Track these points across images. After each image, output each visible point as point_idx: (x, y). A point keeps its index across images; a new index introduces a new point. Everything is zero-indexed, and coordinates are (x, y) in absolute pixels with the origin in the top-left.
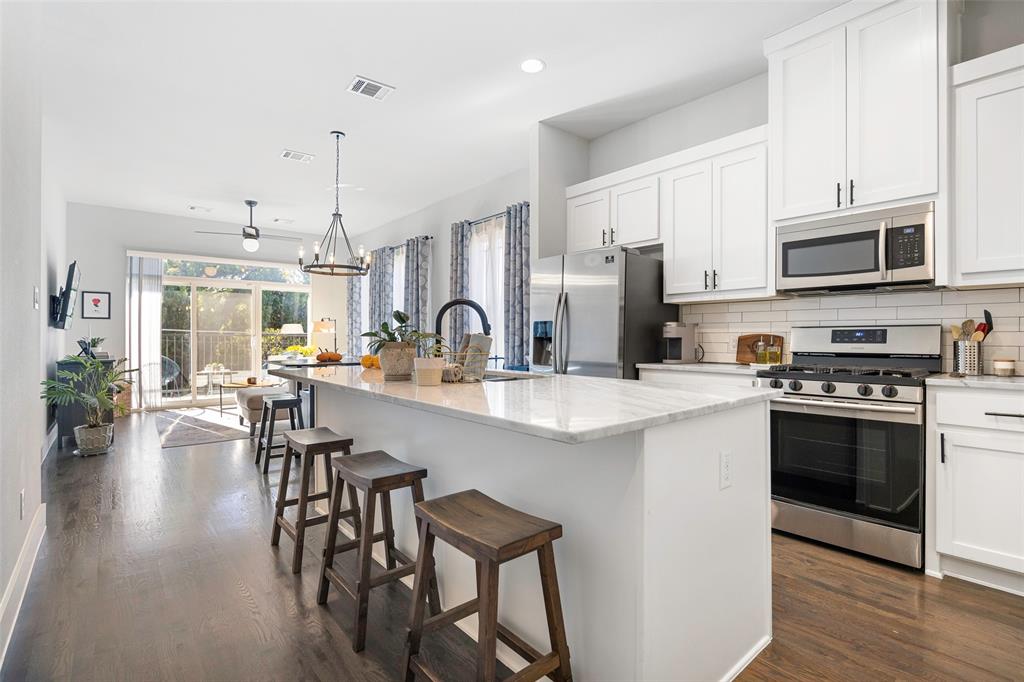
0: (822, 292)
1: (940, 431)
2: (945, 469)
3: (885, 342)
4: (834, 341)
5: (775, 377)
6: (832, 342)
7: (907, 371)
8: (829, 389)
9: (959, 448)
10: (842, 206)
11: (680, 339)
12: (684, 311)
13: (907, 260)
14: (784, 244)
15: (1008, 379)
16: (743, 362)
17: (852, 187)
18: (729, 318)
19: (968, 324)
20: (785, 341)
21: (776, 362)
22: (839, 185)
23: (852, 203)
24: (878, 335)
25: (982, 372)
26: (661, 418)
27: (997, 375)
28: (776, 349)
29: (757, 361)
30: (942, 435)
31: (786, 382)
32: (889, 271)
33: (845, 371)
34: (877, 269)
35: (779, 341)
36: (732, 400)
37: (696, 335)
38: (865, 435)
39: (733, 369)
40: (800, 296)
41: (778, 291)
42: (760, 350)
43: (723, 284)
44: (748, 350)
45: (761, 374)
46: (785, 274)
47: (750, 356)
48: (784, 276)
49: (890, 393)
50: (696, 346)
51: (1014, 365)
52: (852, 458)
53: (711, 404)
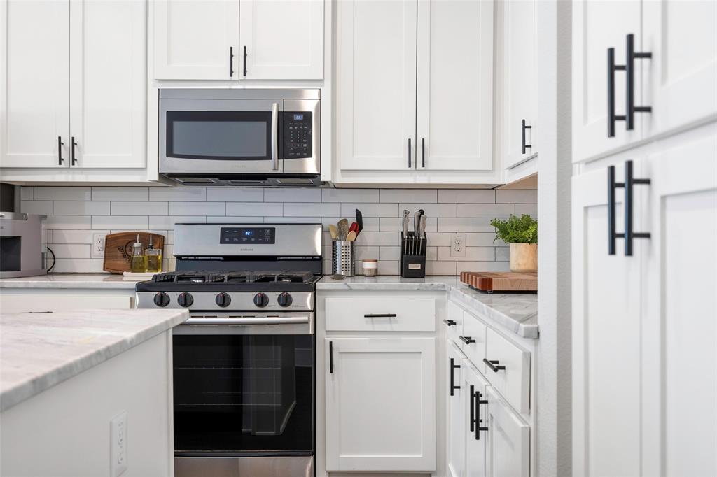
0: (211, 180)
1: (328, 339)
2: (333, 380)
3: (274, 243)
4: (223, 241)
5: (159, 291)
6: (221, 243)
7: (298, 275)
8: (224, 301)
9: (344, 355)
10: (235, 77)
11: (18, 238)
12: (22, 197)
13: (297, 150)
14: (168, 112)
15: (373, 279)
16: (112, 271)
17: (245, 55)
18: (89, 208)
19: (343, 223)
20: (166, 242)
21: (156, 269)
22: (231, 48)
23: (245, 75)
24: (265, 234)
25: (355, 273)
26: (17, 391)
27: (365, 276)
28: (154, 252)
29: (133, 269)
30: (331, 343)
31: (174, 297)
32: (281, 161)
33: (239, 277)
34: (269, 157)
35: (158, 241)
36: (129, 335)
37: (43, 233)
38: (251, 352)
39: (98, 281)
40: (186, 184)
41: (161, 175)
42: (137, 254)
43: (87, 157)
44: (120, 254)
45: (142, 288)
46: (170, 153)
47: (122, 262)
48: (168, 155)
49: (285, 301)
50: (44, 250)
51: (377, 265)
52: (237, 382)
53: (101, 347)
